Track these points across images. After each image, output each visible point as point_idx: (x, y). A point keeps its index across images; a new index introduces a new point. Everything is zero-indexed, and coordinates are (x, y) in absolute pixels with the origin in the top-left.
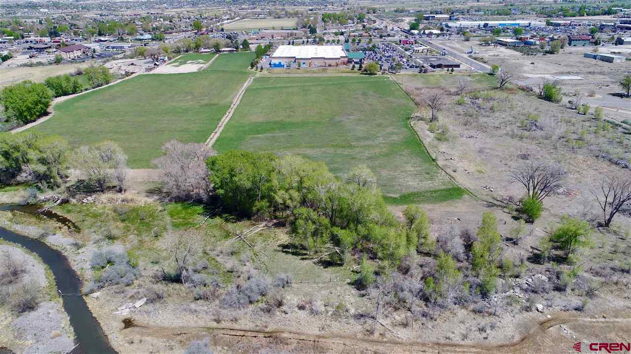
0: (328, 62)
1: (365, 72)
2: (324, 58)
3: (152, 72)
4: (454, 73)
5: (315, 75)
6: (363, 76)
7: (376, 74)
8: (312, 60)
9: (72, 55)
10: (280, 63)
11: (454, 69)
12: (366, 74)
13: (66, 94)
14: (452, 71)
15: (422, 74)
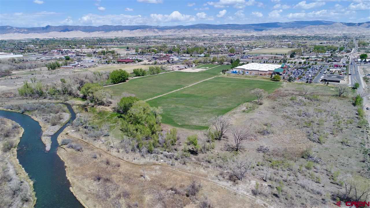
0: (260, 73)
1: (273, 80)
2: (258, 71)
3: (180, 71)
4: (329, 85)
5: (250, 79)
6: (272, 81)
7: (279, 81)
8: (252, 71)
9: (162, 62)
10: (236, 71)
11: (329, 82)
12: (274, 81)
13: (139, 76)
14: (328, 84)
15: (308, 83)
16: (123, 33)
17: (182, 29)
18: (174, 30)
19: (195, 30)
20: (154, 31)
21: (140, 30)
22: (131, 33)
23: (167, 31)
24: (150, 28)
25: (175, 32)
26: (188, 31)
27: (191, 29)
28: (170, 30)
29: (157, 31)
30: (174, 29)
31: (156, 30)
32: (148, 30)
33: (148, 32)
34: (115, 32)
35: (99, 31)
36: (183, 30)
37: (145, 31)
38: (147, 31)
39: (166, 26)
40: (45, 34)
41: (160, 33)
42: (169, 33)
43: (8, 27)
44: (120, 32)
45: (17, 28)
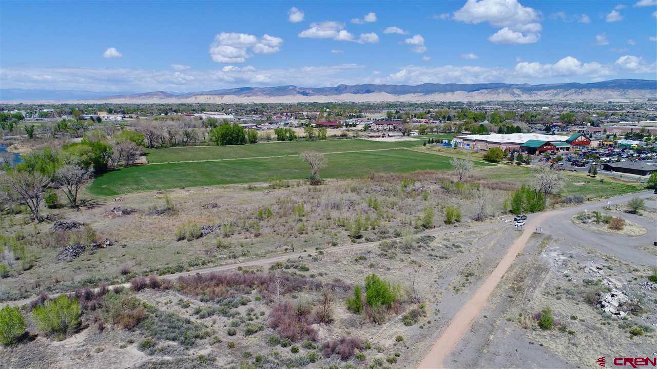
2: (487, 142)
6: (483, 162)
13: (283, 140)
16: (455, 96)
17: (573, 89)
18: (555, 92)
19: (603, 91)
20: (513, 94)
21: (486, 91)
22: (467, 97)
23: (539, 93)
24: (507, 87)
25: (556, 94)
26: (587, 93)
27: (593, 89)
28: (547, 92)
29: (519, 93)
30: (555, 90)
31: (517, 91)
32: (500, 90)
33: (501, 94)
34: (441, 94)
35: (414, 92)
36: (574, 92)
37: (495, 93)
38: (499, 93)
39: (541, 85)
40: (333, 96)
41: (525, 98)
42: (542, 96)
43: (290, 88)
44: (449, 95)
45: (301, 88)
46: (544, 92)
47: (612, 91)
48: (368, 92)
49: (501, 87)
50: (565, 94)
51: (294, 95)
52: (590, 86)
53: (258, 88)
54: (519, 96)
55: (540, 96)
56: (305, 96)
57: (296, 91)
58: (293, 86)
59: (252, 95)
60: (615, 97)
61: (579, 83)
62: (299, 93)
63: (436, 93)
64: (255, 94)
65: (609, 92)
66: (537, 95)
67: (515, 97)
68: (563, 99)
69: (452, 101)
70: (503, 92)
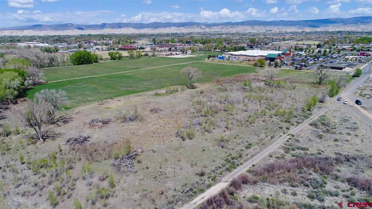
1: (256, 65)
8: (240, 56)
9: (162, 49)
10: (222, 57)
13: (115, 59)
16: (171, 30)
17: (230, 26)
18: (222, 27)
19: (243, 26)
20: (201, 28)
21: (188, 27)
22: (179, 30)
24: (198, 25)
25: (222, 28)
26: (236, 27)
28: (218, 27)
29: (204, 28)
31: (203, 27)
34: (163, 29)
35: (148, 27)
37: (192, 28)
38: (194, 27)
39: (214, 23)
40: (99, 30)
41: (207, 30)
42: (216, 29)
43: (70, 25)
44: (168, 29)
45: (77, 25)
46: (216, 27)
47: (248, 26)
48: (120, 27)
49: (195, 24)
50: (226, 27)
51: (73, 30)
52: (237, 24)
53: (47, 25)
54: (204, 29)
55: (215, 29)
56: (81, 30)
57: (74, 27)
58: (72, 24)
59: (43, 30)
60: (249, 29)
61: (232, 22)
62: (76, 28)
63: (161, 28)
64: (45, 29)
65: (246, 27)
66: (213, 29)
67: (203, 30)
68: (226, 31)
69: (173, 32)
70: (196, 27)
